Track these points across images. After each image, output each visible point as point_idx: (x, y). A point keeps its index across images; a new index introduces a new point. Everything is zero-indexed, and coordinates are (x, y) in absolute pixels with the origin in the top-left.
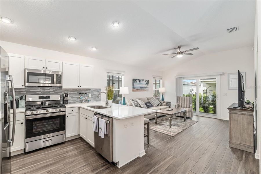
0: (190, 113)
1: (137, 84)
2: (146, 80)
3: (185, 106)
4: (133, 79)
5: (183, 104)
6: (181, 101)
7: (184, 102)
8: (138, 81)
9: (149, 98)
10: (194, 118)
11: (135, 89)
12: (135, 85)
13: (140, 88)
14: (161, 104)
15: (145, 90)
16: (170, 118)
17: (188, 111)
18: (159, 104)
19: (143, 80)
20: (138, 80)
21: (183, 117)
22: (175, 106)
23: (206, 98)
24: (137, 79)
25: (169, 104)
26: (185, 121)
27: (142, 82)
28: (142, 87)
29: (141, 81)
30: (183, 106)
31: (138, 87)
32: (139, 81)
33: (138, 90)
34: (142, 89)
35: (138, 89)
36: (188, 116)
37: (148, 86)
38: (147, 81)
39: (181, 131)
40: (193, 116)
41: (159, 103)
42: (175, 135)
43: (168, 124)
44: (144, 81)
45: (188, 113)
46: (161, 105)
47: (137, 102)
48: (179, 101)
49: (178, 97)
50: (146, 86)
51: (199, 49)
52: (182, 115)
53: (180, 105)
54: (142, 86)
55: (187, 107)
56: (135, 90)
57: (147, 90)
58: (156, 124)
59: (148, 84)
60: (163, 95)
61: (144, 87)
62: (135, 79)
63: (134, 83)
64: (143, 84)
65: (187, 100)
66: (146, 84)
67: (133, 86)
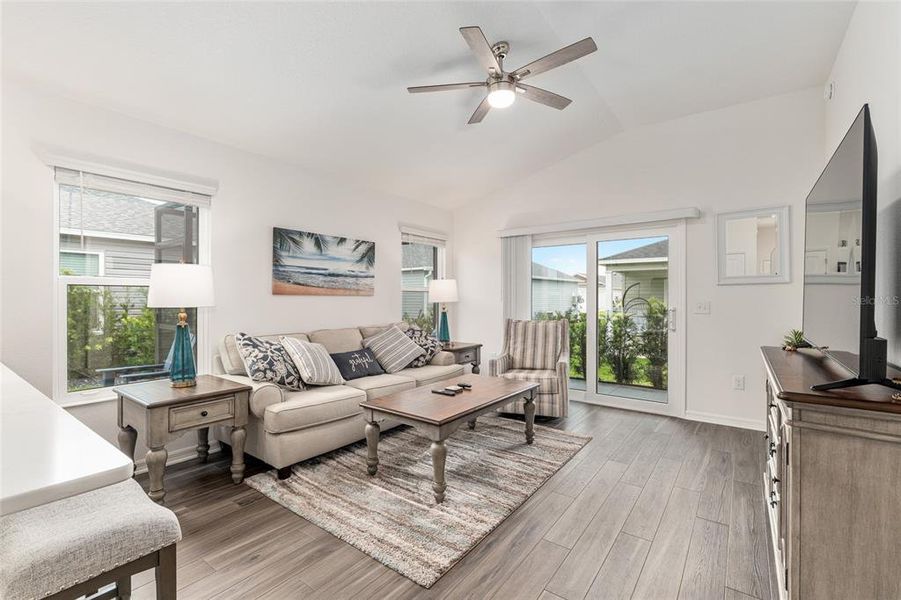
0: (557, 397)
1: (303, 258)
2: (359, 243)
3: (539, 364)
4: (275, 229)
5: (529, 352)
6: (520, 339)
7: (535, 345)
8: (308, 245)
9: (372, 330)
10: (577, 422)
11: (284, 281)
12: (286, 261)
13: (321, 278)
14: (428, 357)
15: (357, 292)
17: (546, 387)
18: (417, 359)
19: (342, 240)
20: (310, 235)
21: (521, 417)
24: (301, 234)
25: (471, 354)
26: (529, 441)
27: (333, 250)
28: (338, 275)
29: (325, 242)
31: (309, 271)
32: (319, 241)
33: (311, 290)
34: (334, 283)
36: (546, 413)
37: (372, 271)
38: (363, 248)
41: (418, 350)
44: (350, 245)
45: (546, 398)
46: (428, 363)
48: (512, 342)
49: (508, 323)
50: (360, 268)
52: (521, 411)
53: (518, 357)
54: (332, 267)
55: (544, 369)
56: (288, 286)
57: (370, 292)
59: (371, 261)
60: (445, 315)
61: (346, 276)
62: (288, 232)
63: (283, 254)
64: (343, 260)
65: (546, 336)
66: (358, 261)
67: (275, 265)
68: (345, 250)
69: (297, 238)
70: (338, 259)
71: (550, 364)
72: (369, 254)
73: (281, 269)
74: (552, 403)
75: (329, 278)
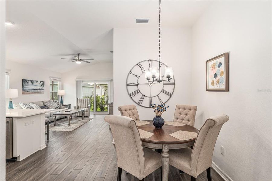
0: (88, 112)
1: (29, 86)
2: (41, 82)
3: (84, 107)
4: (23, 80)
5: (82, 105)
6: (80, 102)
7: (83, 103)
8: (30, 83)
9: (45, 102)
10: (91, 116)
11: (24, 91)
12: (25, 87)
13: (33, 90)
14: (59, 107)
15: (40, 93)
16: (69, 117)
17: (86, 110)
18: (57, 107)
19: (37, 81)
20: (30, 80)
21: (81, 117)
22: (75, 107)
23: (103, 99)
24: (28, 80)
25: (69, 106)
26: (83, 119)
27: (35, 84)
28: (36, 89)
29: (33, 82)
30: (82, 107)
31: (30, 89)
32: (32, 82)
33: (31, 93)
34: (36, 91)
35: (30, 91)
36: (86, 115)
37: (44, 88)
38: (42, 83)
39: (78, 126)
40: (90, 115)
41: (57, 105)
42: (73, 130)
43: (68, 123)
44: (39, 82)
45: (86, 113)
46: (59, 108)
47: (29, 106)
48: (78, 103)
49: (78, 99)
50: (41, 88)
51: (93, 60)
52: (81, 115)
53: (80, 106)
54: (35, 88)
55: (85, 108)
56: (26, 92)
57: (43, 93)
58: (55, 126)
59: (44, 86)
60: (62, 98)
61: (38, 89)
62: (26, 80)
63: (25, 85)
64: (37, 86)
65: (86, 101)
66: (41, 86)
67: (22, 88)
68: (38, 84)
69: (27, 81)
70: (36, 86)
71: (86, 107)
72: (43, 84)
73: (24, 88)
74: (87, 113)
75: (34, 90)
